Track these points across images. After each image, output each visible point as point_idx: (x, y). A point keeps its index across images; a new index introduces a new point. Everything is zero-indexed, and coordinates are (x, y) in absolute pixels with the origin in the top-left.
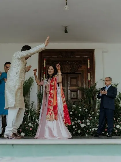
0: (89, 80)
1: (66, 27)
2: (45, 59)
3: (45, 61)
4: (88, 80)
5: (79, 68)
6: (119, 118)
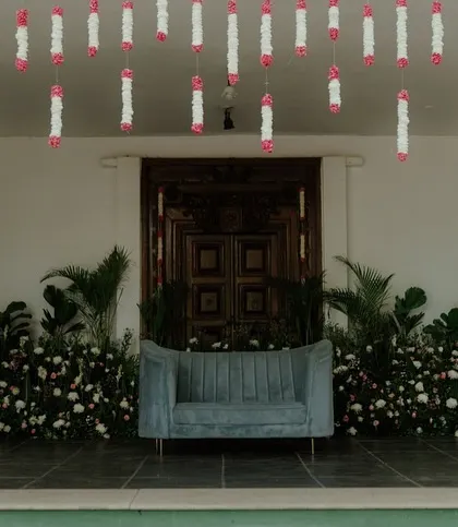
0: (303, 256)
2: (160, 188)
3: (161, 196)
4: (299, 255)
5: (272, 216)
6: (388, 383)
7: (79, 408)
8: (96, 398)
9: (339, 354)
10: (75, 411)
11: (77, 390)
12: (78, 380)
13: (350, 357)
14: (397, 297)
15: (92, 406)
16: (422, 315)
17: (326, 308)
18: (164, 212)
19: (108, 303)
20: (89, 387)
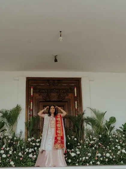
0: (76, 108)
1: (55, 57)
2: (32, 87)
3: (32, 89)
4: (75, 108)
5: (66, 96)
6: (108, 147)
7: (4, 156)
8: (10, 152)
9: (91, 138)
10: (3, 157)
11: (4, 149)
12: (4, 146)
13: (94, 138)
14: (106, 121)
15: (9, 155)
16: (114, 127)
17: (85, 124)
18: (33, 94)
19: (14, 122)
20: (8, 149)
